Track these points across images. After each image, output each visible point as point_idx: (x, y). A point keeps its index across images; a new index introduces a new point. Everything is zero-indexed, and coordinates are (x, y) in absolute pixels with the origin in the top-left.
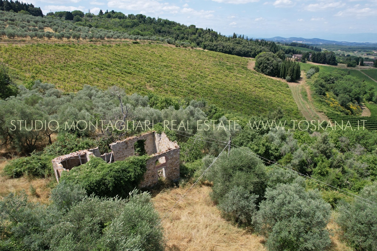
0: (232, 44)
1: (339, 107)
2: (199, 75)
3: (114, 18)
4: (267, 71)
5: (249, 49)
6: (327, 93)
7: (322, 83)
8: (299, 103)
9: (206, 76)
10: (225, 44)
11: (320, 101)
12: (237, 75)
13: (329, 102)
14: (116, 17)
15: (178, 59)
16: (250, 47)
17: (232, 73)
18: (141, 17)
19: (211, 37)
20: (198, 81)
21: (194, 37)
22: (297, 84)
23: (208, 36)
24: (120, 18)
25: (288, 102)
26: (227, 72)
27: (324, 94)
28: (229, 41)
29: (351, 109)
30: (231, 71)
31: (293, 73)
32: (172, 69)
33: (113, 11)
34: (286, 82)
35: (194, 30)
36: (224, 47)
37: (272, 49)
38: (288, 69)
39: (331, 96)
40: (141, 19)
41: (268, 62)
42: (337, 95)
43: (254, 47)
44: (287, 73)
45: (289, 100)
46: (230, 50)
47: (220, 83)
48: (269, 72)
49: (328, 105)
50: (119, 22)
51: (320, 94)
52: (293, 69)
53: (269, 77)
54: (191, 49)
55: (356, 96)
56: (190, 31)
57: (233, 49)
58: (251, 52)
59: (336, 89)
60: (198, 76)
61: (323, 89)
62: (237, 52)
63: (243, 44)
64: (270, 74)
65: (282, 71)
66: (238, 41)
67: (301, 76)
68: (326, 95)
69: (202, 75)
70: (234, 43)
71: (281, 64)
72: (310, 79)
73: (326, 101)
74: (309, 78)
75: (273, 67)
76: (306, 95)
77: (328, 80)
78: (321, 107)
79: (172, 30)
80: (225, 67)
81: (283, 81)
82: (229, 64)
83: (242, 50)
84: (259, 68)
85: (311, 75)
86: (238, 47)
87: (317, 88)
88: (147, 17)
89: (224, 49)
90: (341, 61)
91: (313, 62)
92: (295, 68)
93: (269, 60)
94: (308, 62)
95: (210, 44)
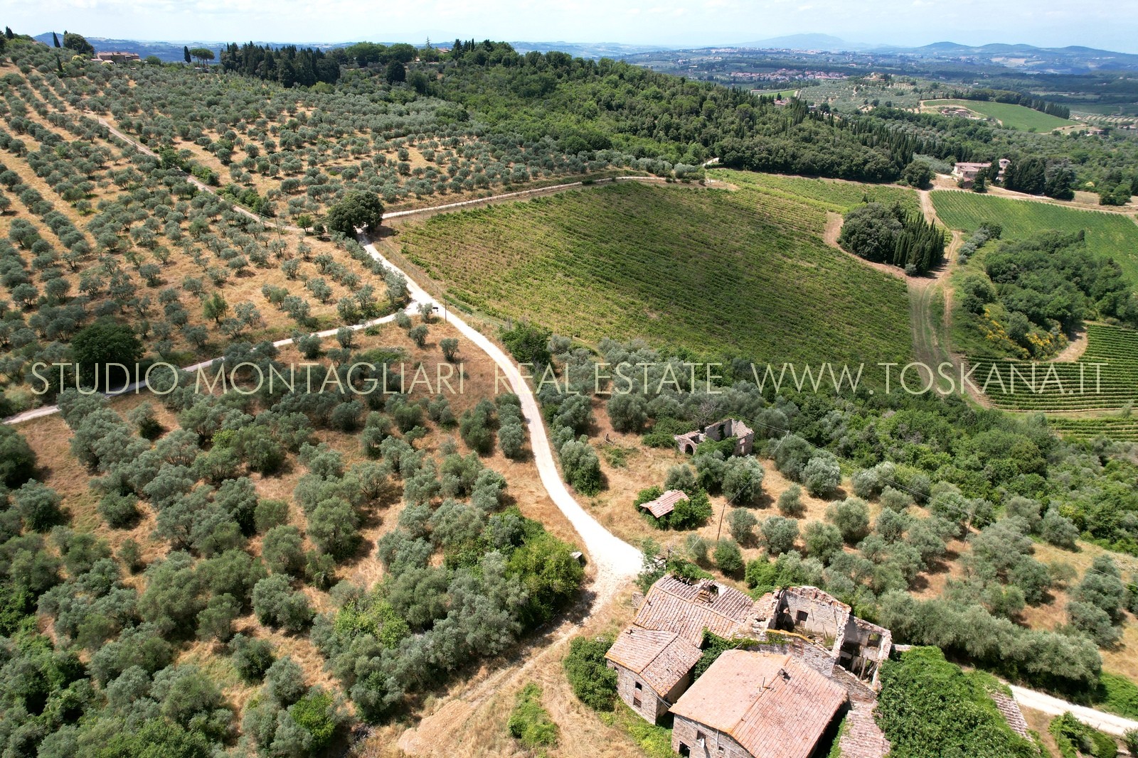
0: (790, 142)
1: (1005, 342)
3: (494, 64)
4: (866, 250)
5: (834, 157)
6: (987, 308)
7: (978, 286)
8: (919, 332)
10: (775, 143)
11: (968, 326)
12: (800, 263)
13: (985, 329)
16: (838, 150)
17: (790, 258)
18: (561, 59)
19: (737, 121)
22: (930, 280)
23: (730, 118)
24: (507, 63)
26: (779, 256)
27: (981, 312)
28: (784, 135)
29: (1032, 345)
30: (788, 252)
31: (922, 257)
33: (487, 42)
34: (905, 276)
36: (770, 152)
38: (911, 247)
39: (996, 316)
40: (560, 68)
41: (869, 230)
43: (847, 151)
44: (910, 257)
45: (899, 326)
46: (786, 161)
48: (869, 252)
49: (983, 335)
50: (509, 80)
51: (972, 311)
52: (923, 249)
53: (868, 263)
55: (1059, 313)
57: (794, 157)
58: (839, 164)
59: (1011, 297)
61: (978, 299)
62: (804, 164)
63: (820, 144)
64: (870, 257)
65: (898, 250)
66: (806, 134)
67: (945, 258)
68: (984, 312)
70: (797, 141)
71: (899, 234)
72: (963, 267)
73: (981, 327)
74: (962, 262)
75: (880, 243)
76: (941, 313)
77: (1004, 272)
78: (964, 341)
80: (774, 244)
81: (899, 273)
82: (783, 231)
83: (818, 158)
84: (848, 242)
85: (969, 256)
86: (807, 151)
87: (967, 297)
89: (771, 158)
90: (1090, 184)
91: (1008, 188)
92: (928, 246)
93: (871, 227)
94: (992, 187)
95: (736, 145)
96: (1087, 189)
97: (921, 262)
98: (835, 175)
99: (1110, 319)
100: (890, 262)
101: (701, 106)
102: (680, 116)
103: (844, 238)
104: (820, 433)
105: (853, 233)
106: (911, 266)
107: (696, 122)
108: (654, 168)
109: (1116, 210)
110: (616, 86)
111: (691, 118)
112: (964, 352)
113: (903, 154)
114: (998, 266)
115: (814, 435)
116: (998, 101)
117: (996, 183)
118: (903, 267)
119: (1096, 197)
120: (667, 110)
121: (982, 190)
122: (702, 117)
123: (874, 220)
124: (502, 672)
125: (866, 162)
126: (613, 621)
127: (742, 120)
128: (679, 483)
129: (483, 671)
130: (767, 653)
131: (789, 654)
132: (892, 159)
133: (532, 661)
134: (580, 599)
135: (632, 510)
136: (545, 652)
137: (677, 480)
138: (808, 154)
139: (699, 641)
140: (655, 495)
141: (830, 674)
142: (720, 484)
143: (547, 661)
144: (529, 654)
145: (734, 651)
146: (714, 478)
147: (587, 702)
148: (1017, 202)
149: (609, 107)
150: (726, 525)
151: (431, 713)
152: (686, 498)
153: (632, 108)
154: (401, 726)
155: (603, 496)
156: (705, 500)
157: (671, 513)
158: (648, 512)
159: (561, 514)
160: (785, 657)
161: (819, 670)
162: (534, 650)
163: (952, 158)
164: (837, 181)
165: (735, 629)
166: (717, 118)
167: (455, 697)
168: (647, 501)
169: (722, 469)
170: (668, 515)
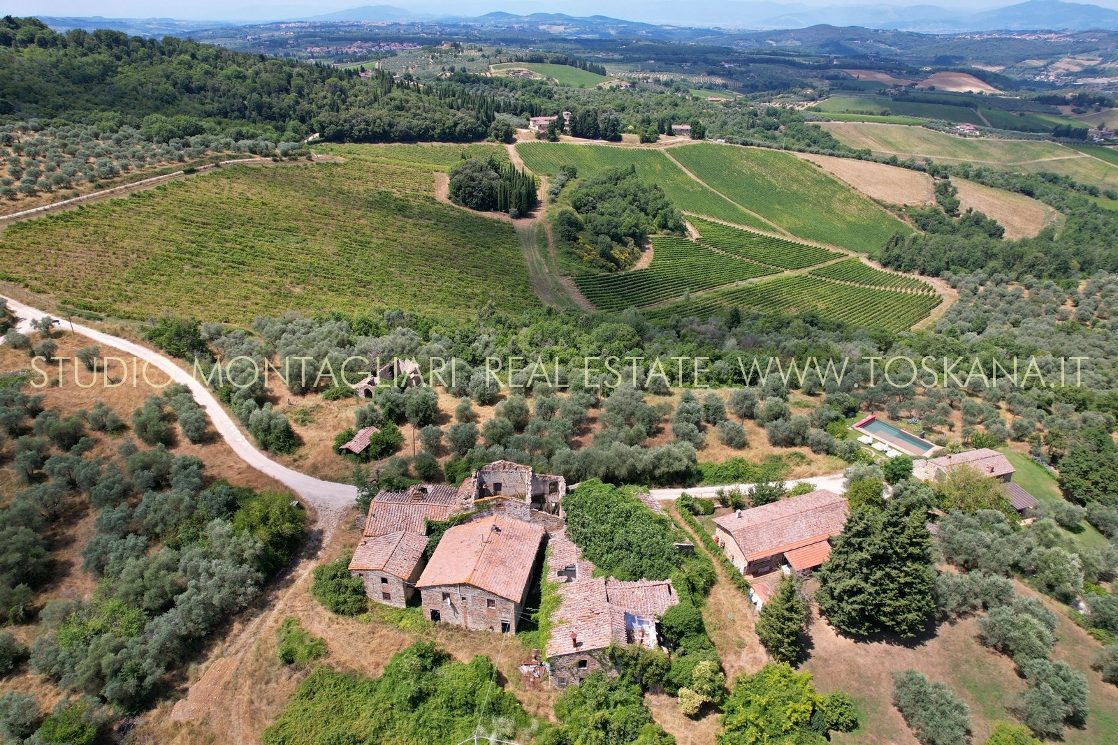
0: (384, 112)
1: (597, 261)
4: (474, 202)
5: (427, 122)
6: (580, 236)
7: (570, 216)
8: (532, 264)
11: (569, 253)
13: (582, 253)
16: (429, 116)
22: (531, 218)
23: (321, 92)
26: (401, 217)
27: (576, 239)
28: (376, 105)
29: (617, 259)
30: (407, 213)
31: (521, 201)
33: (10, 18)
34: (511, 219)
36: (368, 124)
37: (480, 116)
38: (510, 195)
39: (587, 241)
40: (116, 48)
43: (437, 116)
44: (511, 203)
45: (514, 263)
46: (384, 130)
48: (476, 203)
49: (580, 257)
51: (569, 240)
52: (520, 194)
53: (479, 213)
54: (309, 164)
55: (631, 231)
56: (272, 79)
57: (391, 125)
58: (434, 128)
61: (572, 228)
62: (401, 131)
63: (413, 111)
65: (500, 198)
66: (397, 102)
67: (538, 200)
68: (578, 239)
70: (390, 110)
71: (498, 184)
72: (553, 206)
73: (578, 251)
74: (552, 201)
76: (546, 245)
77: (585, 205)
78: (568, 266)
80: (392, 207)
81: (505, 217)
83: (413, 125)
84: (457, 196)
85: (556, 196)
86: (402, 118)
87: (563, 229)
89: (370, 129)
90: (631, 127)
91: (574, 136)
92: (524, 190)
94: (562, 136)
95: (334, 119)
96: (630, 132)
97: (520, 206)
98: (431, 139)
99: (665, 231)
100: (496, 210)
101: (289, 83)
102: (269, 94)
103: (452, 193)
104: (474, 356)
105: (459, 189)
106: (513, 210)
107: (289, 99)
108: (257, 149)
109: (652, 147)
110: (191, 67)
111: (283, 96)
112: (569, 274)
113: (486, 113)
114: (580, 200)
115: (470, 358)
116: (552, 63)
117: (564, 132)
118: (508, 212)
119: (637, 137)
120: (254, 90)
121: (555, 139)
122: (293, 95)
123: (475, 174)
124: (257, 621)
125: (456, 124)
126: (345, 546)
127: (333, 94)
128: (368, 420)
129: (237, 626)
130: (479, 520)
131: (495, 515)
132: (478, 119)
133: (281, 602)
134: (310, 539)
135: (333, 455)
136: (291, 590)
137: (366, 418)
138: (403, 122)
139: (423, 530)
140: (350, 436)
141: (528, 518)
142: (403, 414)
143: (295, 595)
144: (277, 597)
145: (453, 528)
146: (397, 410)
147: (343, 612)
148: (584, 146)
149: (189, 90)
150: (419, 443)
151: (197, 679)
152: (379, 431)
153: (215, 90)
154: (169, 703)
155: (302, 451)
156: (394, 430)
157: (369, 446)
158: (349, 451)
159: (266, 476)
160: (493, 517)
161: (521, 518)
162: (280, 593)
163: (526, 114)
164: (435, 144)
165: (450, 511)
166: (308, 94)
167: (217, 657)
168: (344, 443)
169: (401, 401)
170: (367, 449)
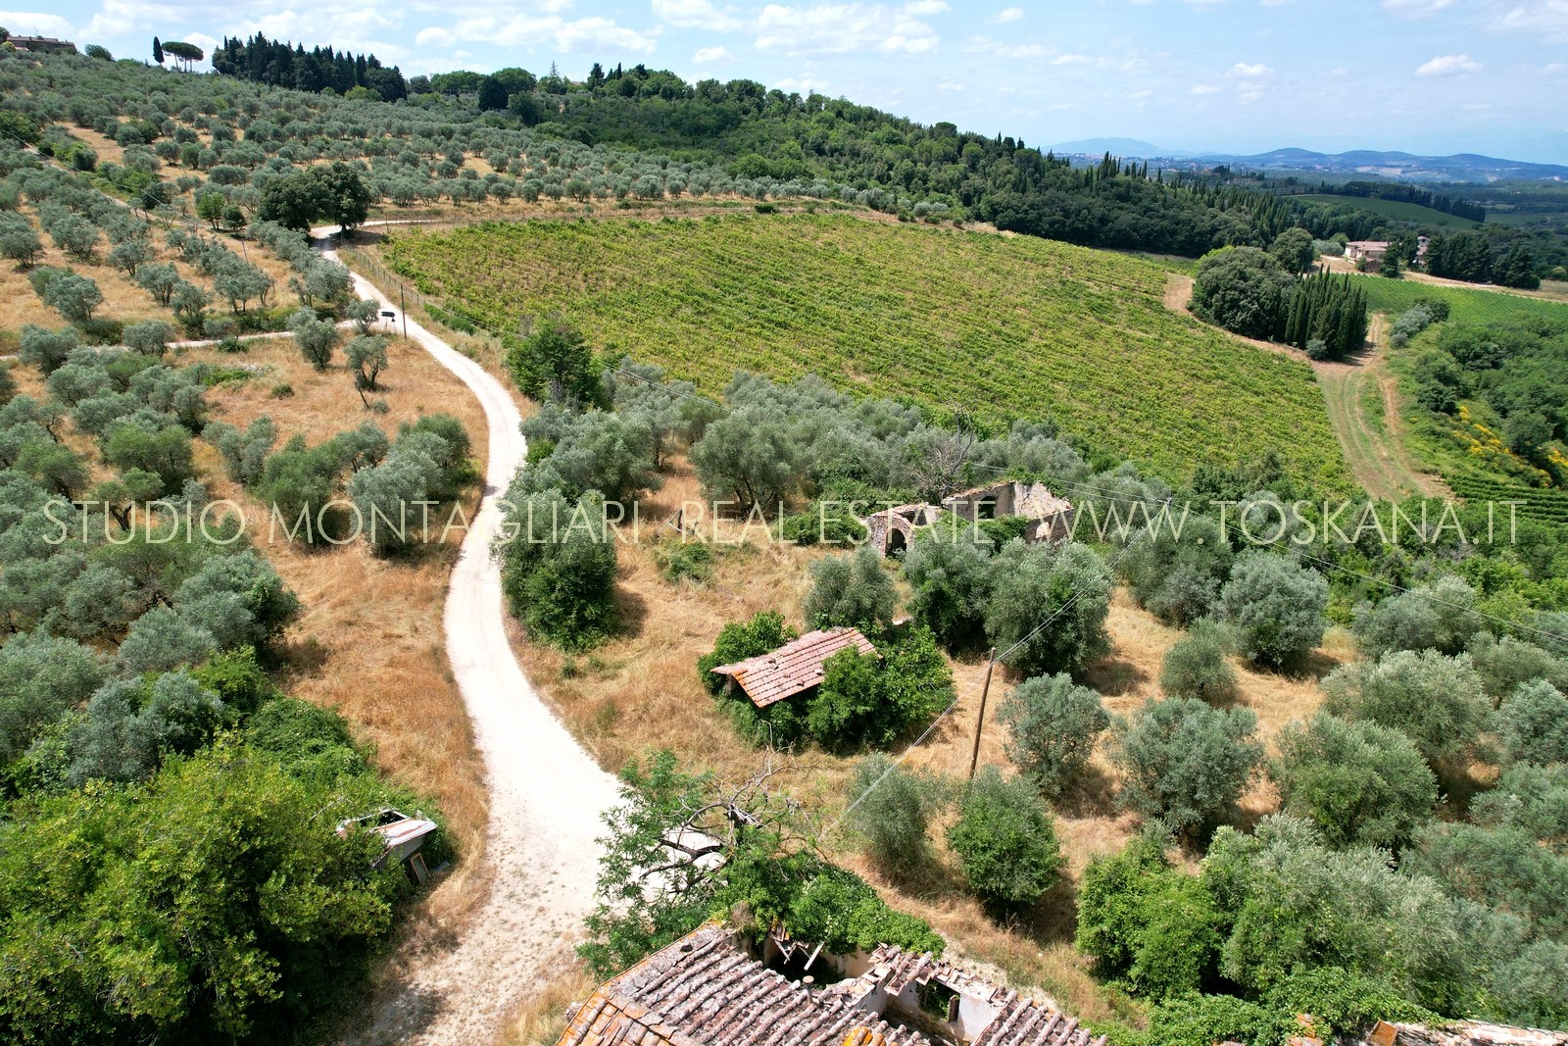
0: (1098, 201)
1: (1504, 458)
2: (998, 333)
3: (649, 94)
4: (1239, 318)
5: (1166, 222)
6: (1463, 406)
7: (1444, 368)
8: (1349, 437)
9: (1024, 335)
10: (1074, 201)
11: (1433, 433)
12: (1129, 331)
13: (1466, 438)
14: (656, 92)
15: (918, 273)
16: (1171, 212)
17: (1110, 323)
18: (749, 89)
19: (1016, 171)
20: (998, 355)
21: (951, 171)
22: (1350, 368)
23: (1005, 167)
24: (669, 94)
25: (1307, 435)
26: (1092, 319)
27: (1451, 410)
28: (1087, 191)
29: (1554, 465)
30: (1106, 316)
31: (1336, 326)
32: (907, 309)
33: (640, 68)
34: (1307, 361)
35: (951, 143)
36: (1066, 213)
37: (1259, 223)
38: (1316, 313)
39: (1479, 418)
40: (747, 102)
41: (1242, 285)
42: (1504, 413)
43: (1185, 215)
44: (1313, 329)
45: (1312, 426)
46: (1091, 226)
47: (1070, 362)
48: (1243, 322)
49: (1464, 447)
50: (668, 115)
51: (1436, 409)
52: (1338, 312)
53: (1245, 340)
54: (955, 231)
56: (938, 147)
57: (1103, 221)
59: (1500, 389)
60: (994, 337)
61: (1446, 389)
62: (1119, 231)
64: (1245, 330)
65: (1293, 318)
67: (1368, 339)
68: (1458, 411)
69: (1008, 331)
70: (1107, 199)
71: (1291, 293)
72: (1403, 351)
73: (1457, 433)
74: (1400, 344)
75: (1262, 305)
76: (1380, 412)
77: (1477, 356)
78: (1432, 456)
79: (865, 144)
80: (1081, 303)
81: (1296, 356)
82: (1095, 290)
83: (1141, 224)
84: (1207, 305)
85: (1411, 335)
86: (1124, 212)
87: (1424, 387)
88: (768, 90)
89: (1068, 222)
90: (1559, 271)
91: (1434, 273)
92: (1346, 309)
93: (1245, 279)
94: (1408, 272)
96: (1556, 277)
97: (1333, 335)
98: (1167, 250)
100: (1279, 339)
101: (960, 150)
102: (928, 164)
103: (1197, 299)
105: (1215, 290)
106: (1316, 343)
112: (1435, 472)
114: (1466, 345)
117: (1415, 268)
118: (1303, 347)
120: (908, 155)
121: (1394, 275)
122: (962, 165)
123: (1249, 269)
127: (1022, 170)
128: (844, 603)
132: (1254, 227)
134: (361, 1030)
135: (691, 685)
137: (837, 594)
138: (1125, 217)
140: (767, 638)
142: (978, 621)
146: (961, 602)
150: (999, 735)
152: (866, 648)
155: (614, 651)
156: (926, 663)
157: (812, 692)
158: (738, 690)
159: (458, 702)
163: (1341, 236)
166: (984, 167)
168: (736, 657)
169: (984, 573)
170: (800, 701)
